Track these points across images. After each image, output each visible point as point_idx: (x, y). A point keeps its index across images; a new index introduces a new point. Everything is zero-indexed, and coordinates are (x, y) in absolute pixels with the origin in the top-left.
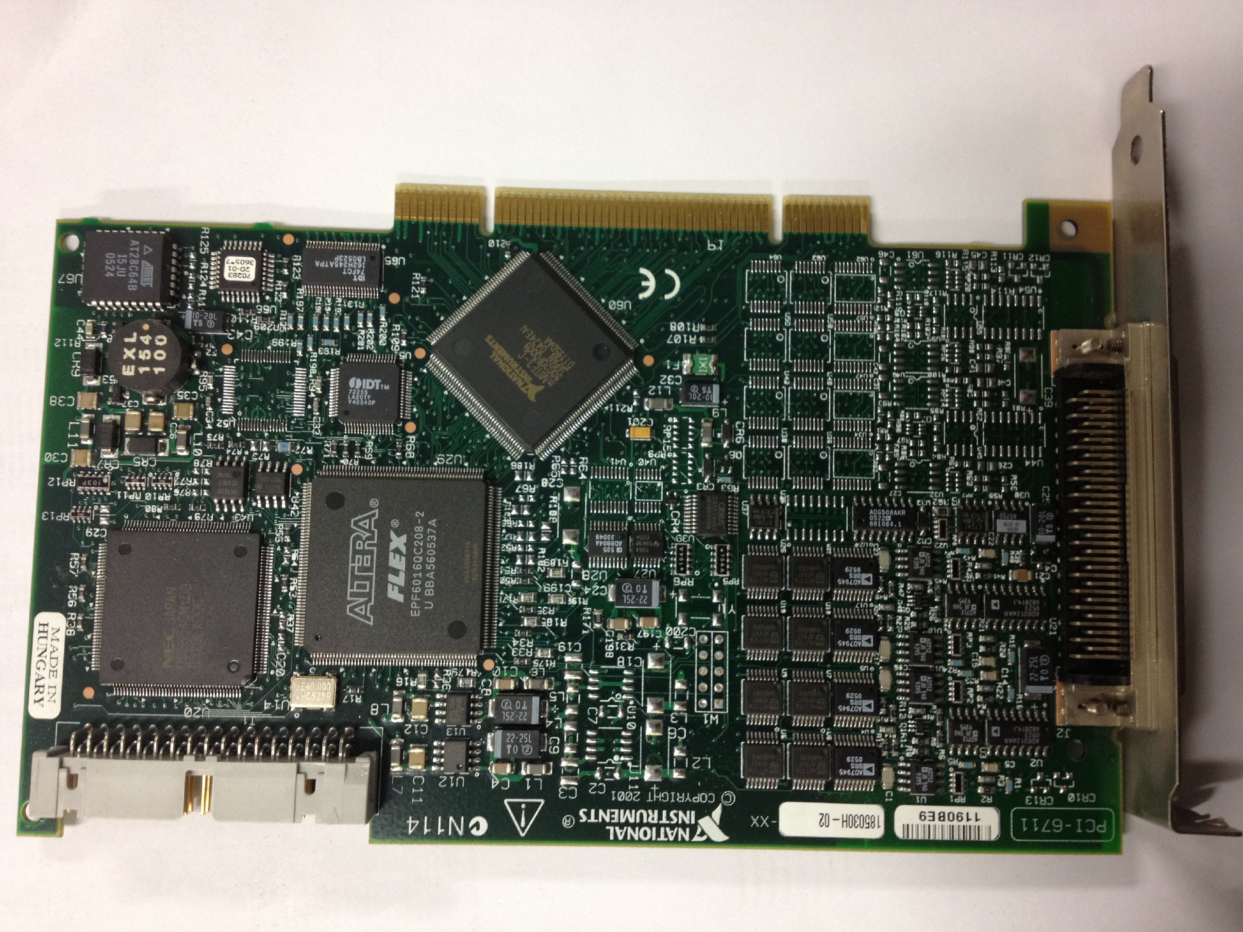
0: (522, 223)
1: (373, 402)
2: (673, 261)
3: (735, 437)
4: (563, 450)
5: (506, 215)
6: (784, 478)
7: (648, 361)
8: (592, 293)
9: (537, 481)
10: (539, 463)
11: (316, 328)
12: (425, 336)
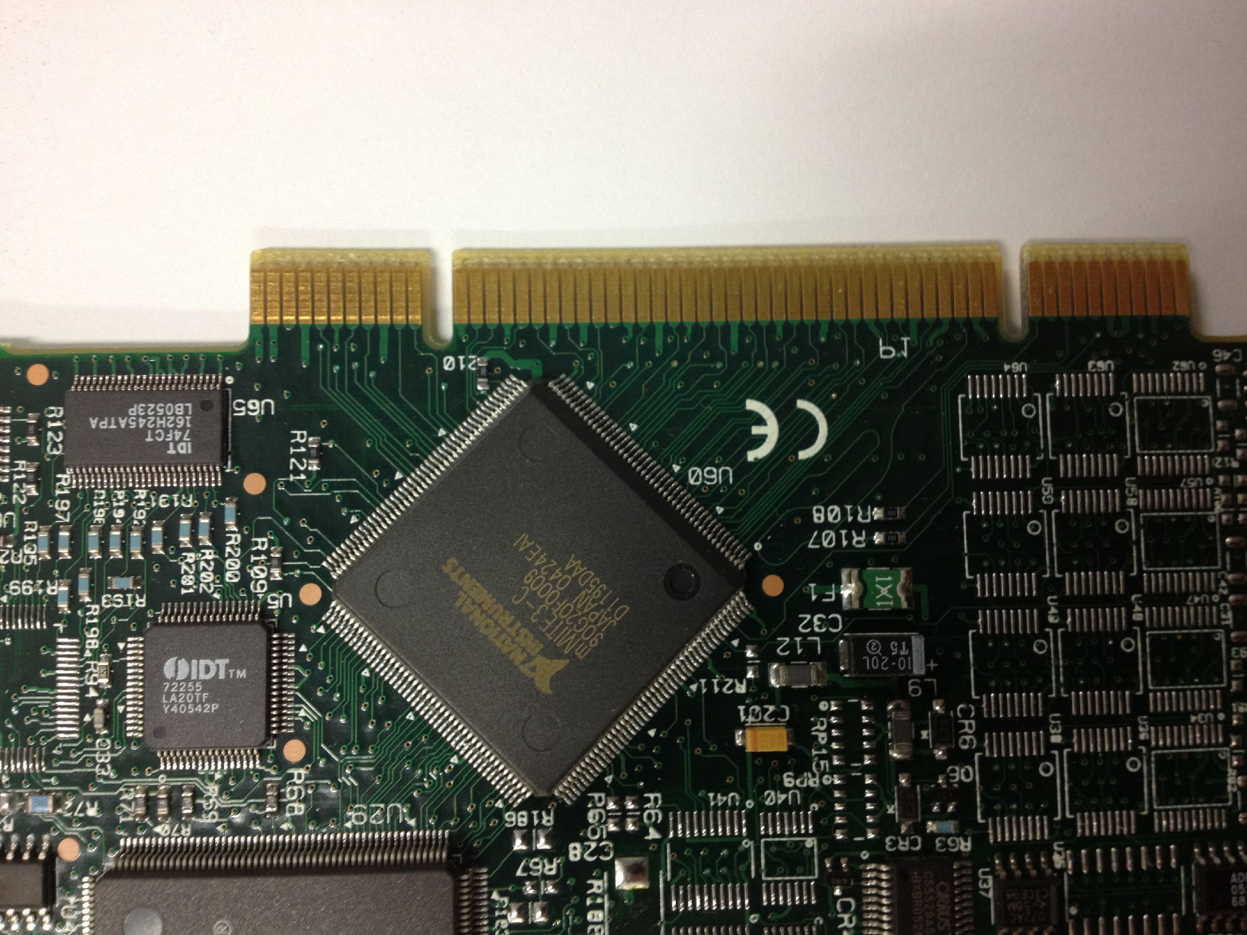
0: (508, 320)
1: (215, 707)
2: (812, 383)
3: (958, 736)
4: (609, 779)
5: (477, 304)
6: (1059, 818)
7: (773, 586)
8: (654, 454)
9: (559, 849)
10: (562, 812)
11: (95, 553)
12: (318, 559)
